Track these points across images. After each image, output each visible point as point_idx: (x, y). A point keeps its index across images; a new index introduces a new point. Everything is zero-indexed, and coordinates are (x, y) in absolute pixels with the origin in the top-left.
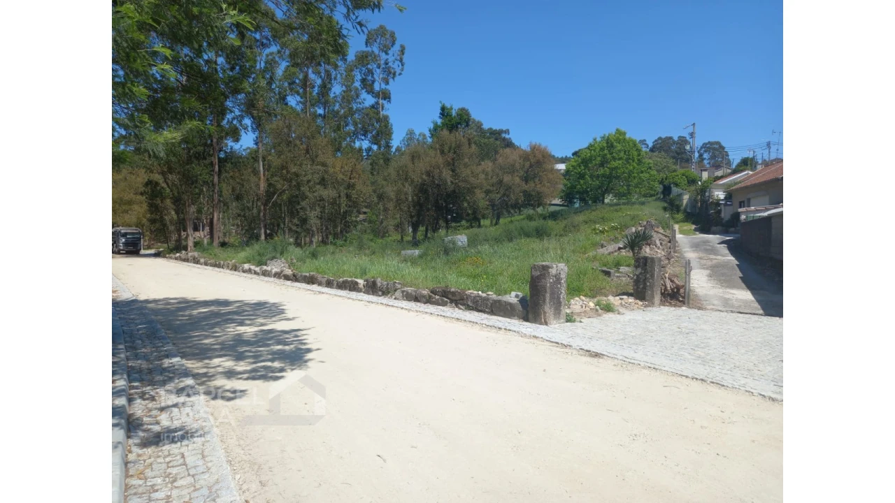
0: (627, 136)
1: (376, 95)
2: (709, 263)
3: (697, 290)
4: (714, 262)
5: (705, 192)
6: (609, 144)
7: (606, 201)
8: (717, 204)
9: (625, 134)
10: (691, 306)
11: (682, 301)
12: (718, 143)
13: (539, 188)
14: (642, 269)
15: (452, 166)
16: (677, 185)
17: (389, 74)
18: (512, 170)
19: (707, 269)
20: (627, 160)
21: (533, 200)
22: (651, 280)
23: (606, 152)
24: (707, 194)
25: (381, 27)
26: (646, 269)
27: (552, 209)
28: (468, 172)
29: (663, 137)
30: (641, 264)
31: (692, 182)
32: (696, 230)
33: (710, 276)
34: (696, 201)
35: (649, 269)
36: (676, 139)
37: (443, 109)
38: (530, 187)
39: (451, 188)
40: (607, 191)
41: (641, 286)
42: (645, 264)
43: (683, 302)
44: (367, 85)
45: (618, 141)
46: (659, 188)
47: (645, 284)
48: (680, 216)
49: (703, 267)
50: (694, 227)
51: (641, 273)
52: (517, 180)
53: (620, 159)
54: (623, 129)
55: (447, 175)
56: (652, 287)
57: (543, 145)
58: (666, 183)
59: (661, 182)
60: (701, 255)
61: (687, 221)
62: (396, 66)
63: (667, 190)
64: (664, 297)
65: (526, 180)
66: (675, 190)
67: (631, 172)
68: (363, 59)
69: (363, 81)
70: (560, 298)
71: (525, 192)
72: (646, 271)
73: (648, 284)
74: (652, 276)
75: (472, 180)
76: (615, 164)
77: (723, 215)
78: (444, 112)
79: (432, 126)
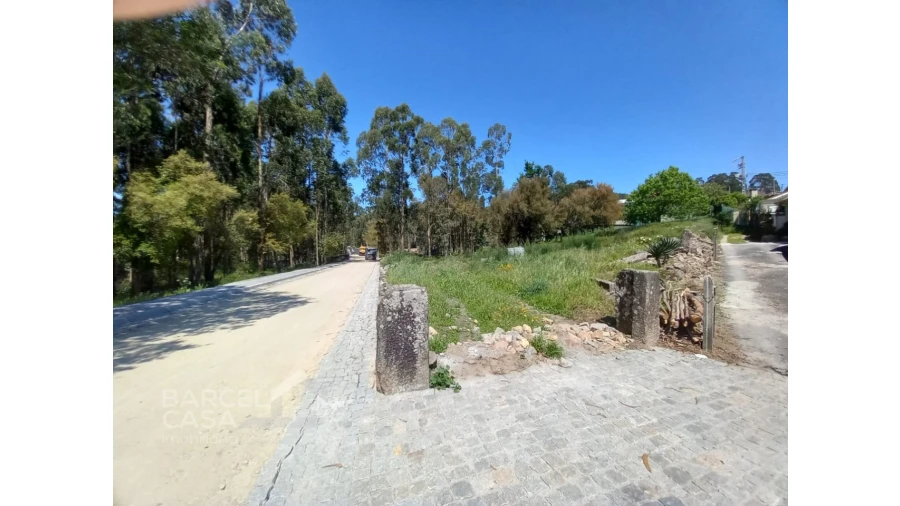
0: (680, 172)
1: (494, 165)
2: (759, 272)
3: (734, 316)
4: (765, 271)
5: (755, 206)
6: (663, 178)
7: (662, 220)
8: (769, 215)
9: (677, 169)
10: (715, 351)
11: (697, 343)
12: (768, 175)
13: (604, 214)
14: (628, 289)
15: (528, 200)
16: (727, 204)
17: (502, 151)
18: (583, 203)
19: (755, 280)
20: (680, 188)
21: (600, 222)
22: (639, 307)
23: (660, 183)
24: (757, 209)
25: (497, 125)
26: (632, 290)
27: (616, 228)
28: (539, 204)
29: (717, 174)
30: (626, 282)
31: (741, 200)
32: (746, 239)
33: (759, 290)
34: (746, 215)
35: (636, 290)
36: (729, 174)
37: (527, 164)
38: (597, 212)
39: (526, 214)
40: (663, 212)
41: (627, 314)
42: (631, 282)
43: (700, 344)
44: (489, 160)
45: (672, 175)
46: (711, 208)
47: (631, 311)
48: (730, 228)
49: (749, 278)
50: (744, 236)
51: (626, 295)
52: (587, 209)
53: (674, 188)
54: (675, 166)
55: (523, 206)
56: (641, 317)
57: (608, 184)
58: (717, 204)
59: (712, 203)
60: (748, 262)
61: (737, 232)
62: (506, 147)
63: (717, 209)
64: (666, 333)
65: (594, 209)
66: (725, 209)
67: (682, 198)
68: (486, 145)
69: (487, 158)
70: (412, 348)
71: (593, 217)
72: (631, 293)
73: (636, 312)
74: (642, 300)
75: (542, 209)
76: (667, 192)
77: (775, 224)
78: (528, 167)
79: (519, 176)
